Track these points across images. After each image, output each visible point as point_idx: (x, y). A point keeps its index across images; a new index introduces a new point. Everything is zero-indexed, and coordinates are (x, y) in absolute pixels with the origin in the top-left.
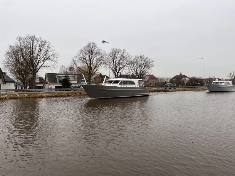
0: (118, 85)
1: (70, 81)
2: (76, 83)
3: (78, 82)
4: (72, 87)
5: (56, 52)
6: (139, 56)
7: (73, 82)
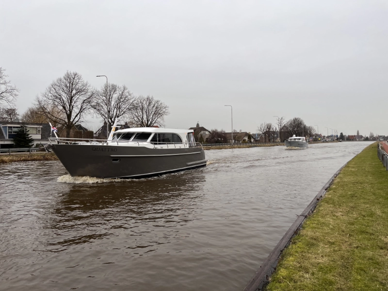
0: (147, 144)
1: (29, 134)
2: (40, 138)
3: (44, 137)
4: (32, 145)
5: (13, 86)
6: (146, 97)
7: (34, 137)
